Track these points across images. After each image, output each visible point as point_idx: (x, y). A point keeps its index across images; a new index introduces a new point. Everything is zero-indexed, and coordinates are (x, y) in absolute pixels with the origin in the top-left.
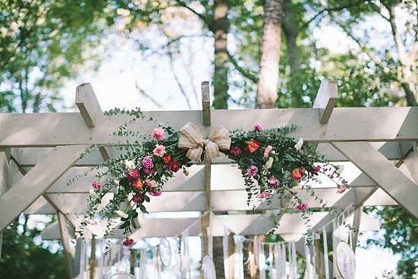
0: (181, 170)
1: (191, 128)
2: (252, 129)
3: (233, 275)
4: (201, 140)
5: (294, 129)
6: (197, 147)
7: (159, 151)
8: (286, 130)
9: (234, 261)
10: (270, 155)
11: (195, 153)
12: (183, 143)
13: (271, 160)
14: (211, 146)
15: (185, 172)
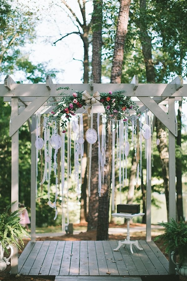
0: (82, 107)
1: (86, 93)
2: (108, 93)
3: (101, 133)
4: (90, 97)
5: (124, 92)
6: (88, 100)
7: (75, 101)
8: (121, 92)
9: (101, 128)
10: (114, 102)
11: (88, 101)
12: (83, 98)
13: (115, 104)
14: (93, 99)
15: (84, 108)
